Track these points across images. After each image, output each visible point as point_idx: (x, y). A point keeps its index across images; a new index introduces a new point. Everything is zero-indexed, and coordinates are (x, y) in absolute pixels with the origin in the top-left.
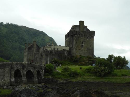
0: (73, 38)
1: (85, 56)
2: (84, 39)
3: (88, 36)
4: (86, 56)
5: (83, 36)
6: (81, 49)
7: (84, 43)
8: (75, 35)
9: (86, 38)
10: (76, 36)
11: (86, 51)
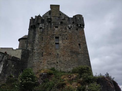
0: (35, 31)
1: (66, 70)
2: (62, 31)
3: (70, 26)
4: (70, 69)
5: (58, 24)
6: (54, 53)
7: (60, 38)
8: (39, 24)
9: (66, 29)
10: (41, 25)
11: (69, 58)
